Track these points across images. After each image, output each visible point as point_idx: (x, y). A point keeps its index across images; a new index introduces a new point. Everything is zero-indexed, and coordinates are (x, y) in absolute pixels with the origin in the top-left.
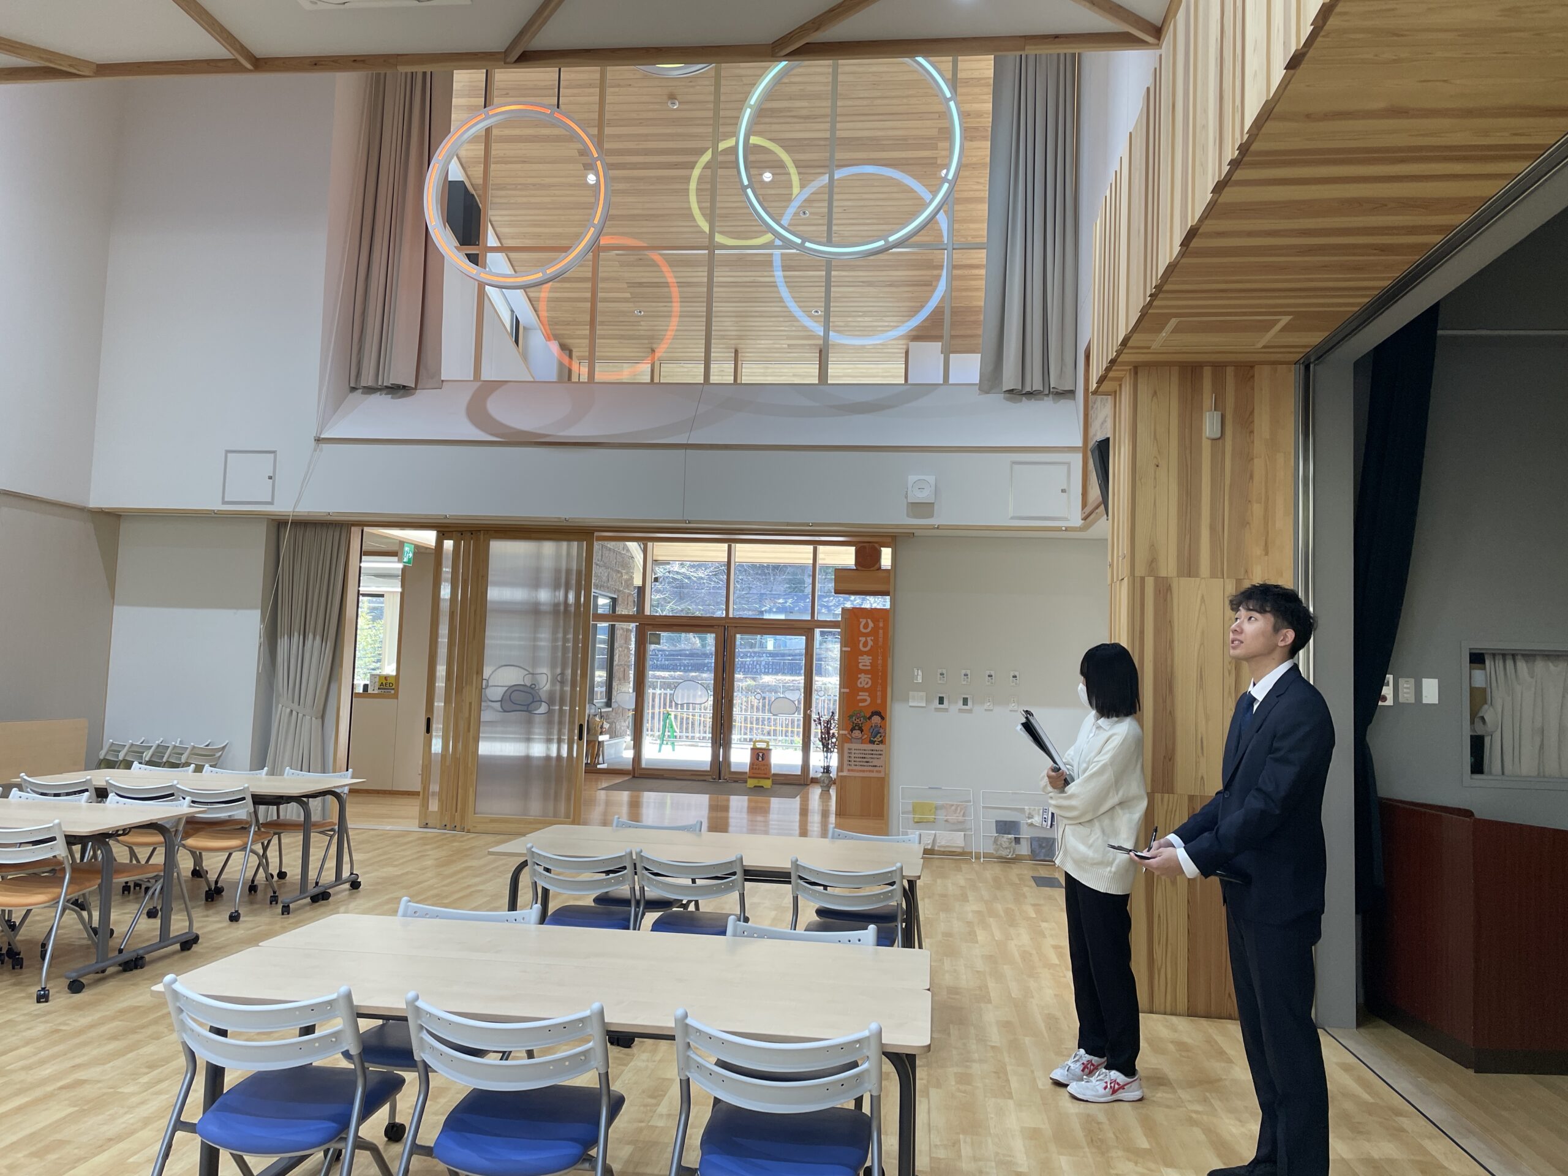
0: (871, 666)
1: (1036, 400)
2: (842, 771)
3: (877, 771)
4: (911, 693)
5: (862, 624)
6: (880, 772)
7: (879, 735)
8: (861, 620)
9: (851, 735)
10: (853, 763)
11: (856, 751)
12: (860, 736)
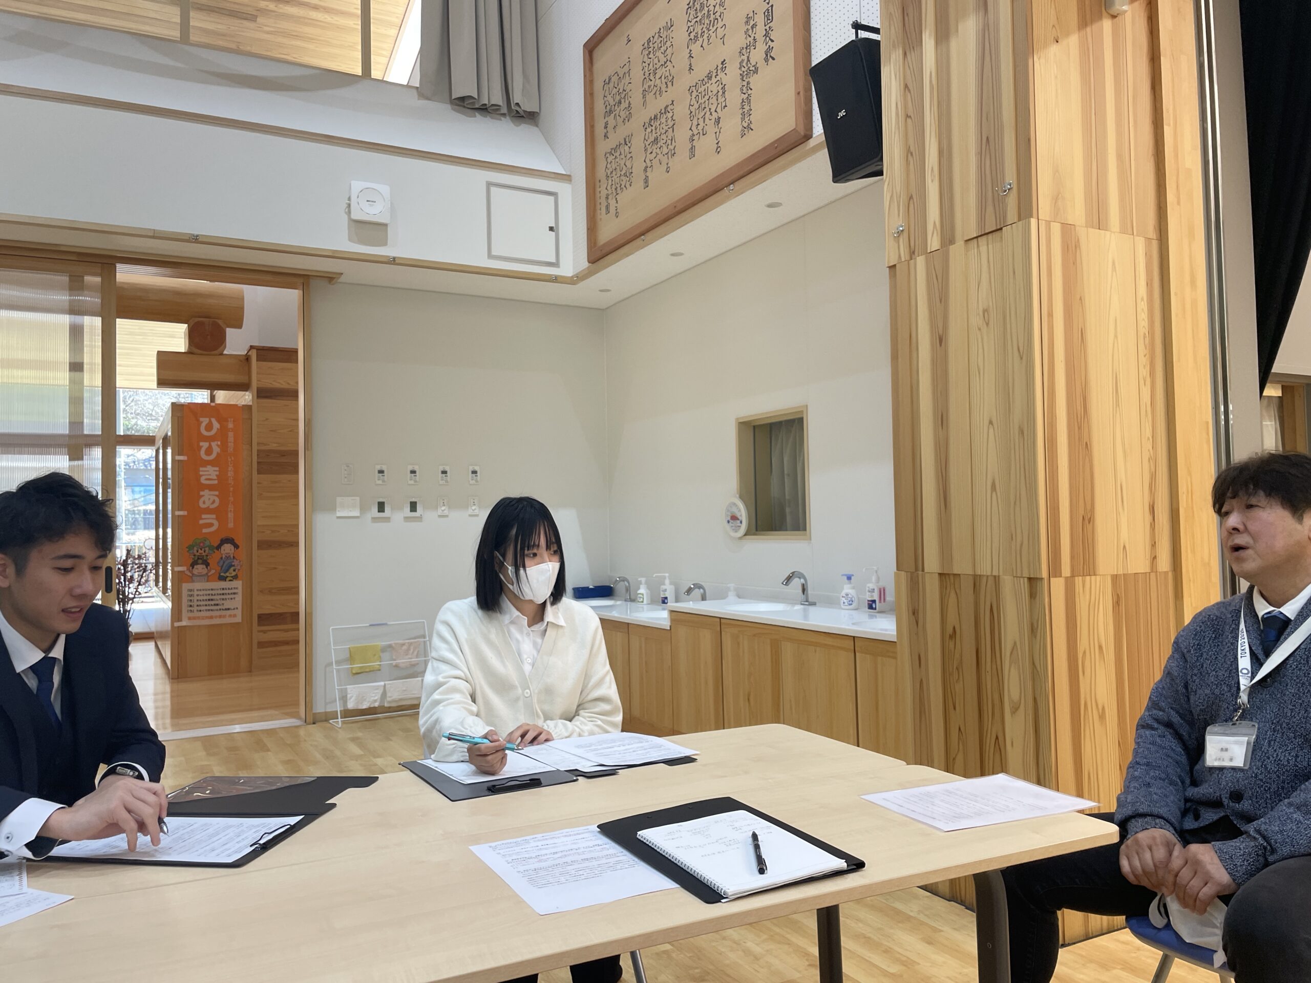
0: (218, 479)
1: (492, 118)
2: (180, 620)
3: (230, 616)
4: (339, 499)
5: (203, 425)
6: (235, 616)
7: (232, 568)
8: (201, 419)
9: (191, 572)
10: (195, 608)
11: (199, 593)
12: (205, 571)
